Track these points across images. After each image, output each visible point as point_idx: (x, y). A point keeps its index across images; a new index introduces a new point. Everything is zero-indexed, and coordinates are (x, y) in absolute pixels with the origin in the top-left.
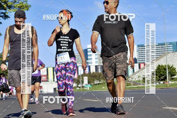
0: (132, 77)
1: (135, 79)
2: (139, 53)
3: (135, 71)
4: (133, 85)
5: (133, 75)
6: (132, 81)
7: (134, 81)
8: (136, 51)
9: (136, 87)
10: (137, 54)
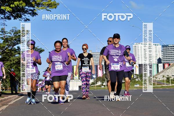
0: (156, 77)
1: (159, 79)
2: (164, 53)
3: (159, 71)
4: (157, 85)
5: (157, 75)
6: (156, 80)
7: (158, 81)
8: (161, 51)
9: (160, 87)
10: (162, 54)
